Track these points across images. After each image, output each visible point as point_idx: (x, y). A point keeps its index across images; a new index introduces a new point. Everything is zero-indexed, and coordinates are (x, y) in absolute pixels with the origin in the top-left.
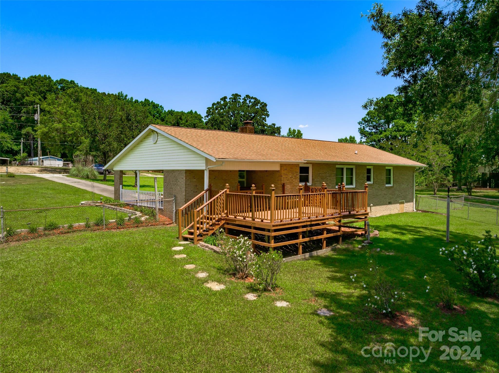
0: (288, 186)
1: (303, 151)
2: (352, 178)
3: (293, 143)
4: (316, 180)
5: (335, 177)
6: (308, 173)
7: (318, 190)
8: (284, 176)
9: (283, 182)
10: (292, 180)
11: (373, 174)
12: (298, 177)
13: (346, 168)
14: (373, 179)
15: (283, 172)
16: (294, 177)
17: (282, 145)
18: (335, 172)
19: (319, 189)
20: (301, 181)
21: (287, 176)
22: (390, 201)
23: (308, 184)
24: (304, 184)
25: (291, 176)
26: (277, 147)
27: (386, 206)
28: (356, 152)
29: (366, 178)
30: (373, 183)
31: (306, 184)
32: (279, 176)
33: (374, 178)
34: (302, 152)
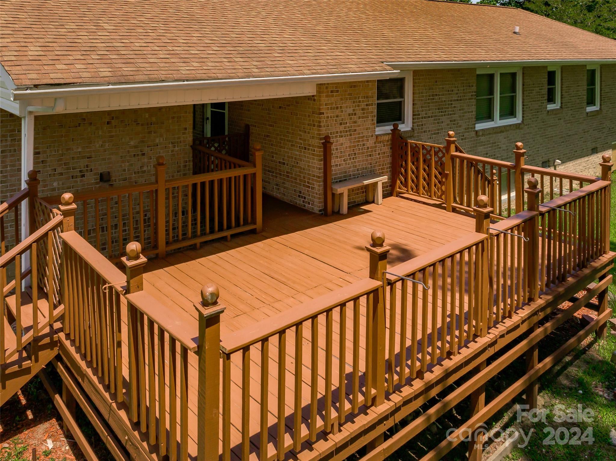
0: (342, 140)
1: (385, 32)
2: (513, 100)
3: (362, 6)
4: (423, 114)
5: (474, 102)
6: (402, 95)
7: (433, 153)
8: (328, 113)
9: (324, 131)
10: (355, 122)
11: (562, 85)
12: (374, 109)
13: (501, 74)
14: (562, 98)
15: (324, 99)
16: (359, 113)
17: (331, 13)
18: (474, 88)
19: (437, 149)
20: (381, 120)
21: (337, 112)
22: (594, 145)
23: (403, 127)
24: (388, 128)
25: (350, 111)
26: (314, 22)
27: (586, 159)
28: (517, 29)
29: (546, 97)
30: (561, 107)
31: (395, 129)
32: (313, 113)
33: (562, 95)
34: (383, 35)
